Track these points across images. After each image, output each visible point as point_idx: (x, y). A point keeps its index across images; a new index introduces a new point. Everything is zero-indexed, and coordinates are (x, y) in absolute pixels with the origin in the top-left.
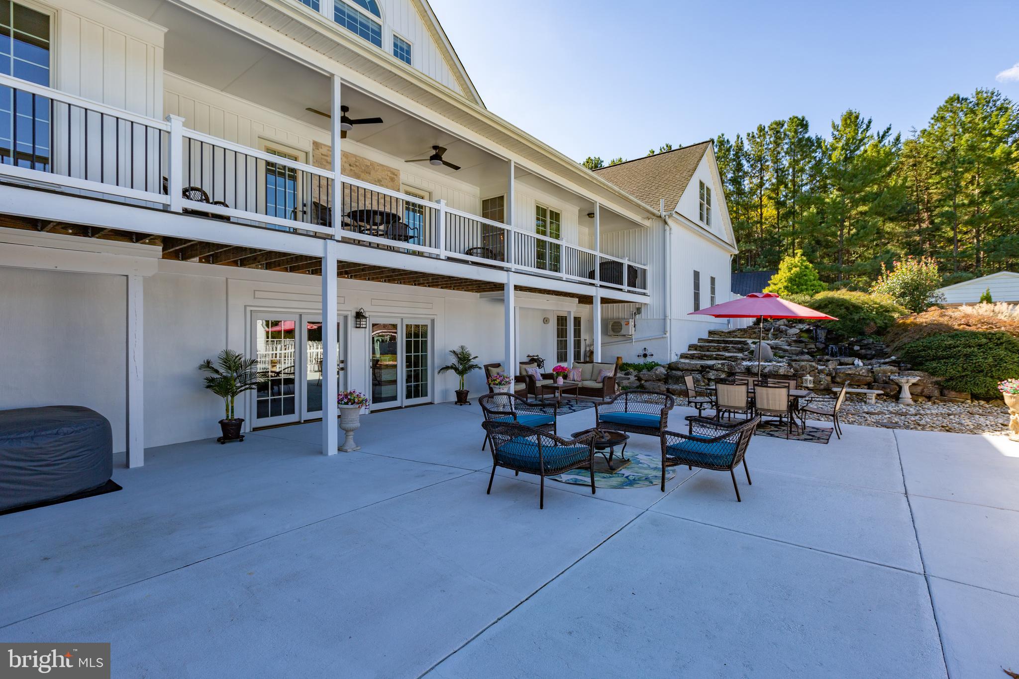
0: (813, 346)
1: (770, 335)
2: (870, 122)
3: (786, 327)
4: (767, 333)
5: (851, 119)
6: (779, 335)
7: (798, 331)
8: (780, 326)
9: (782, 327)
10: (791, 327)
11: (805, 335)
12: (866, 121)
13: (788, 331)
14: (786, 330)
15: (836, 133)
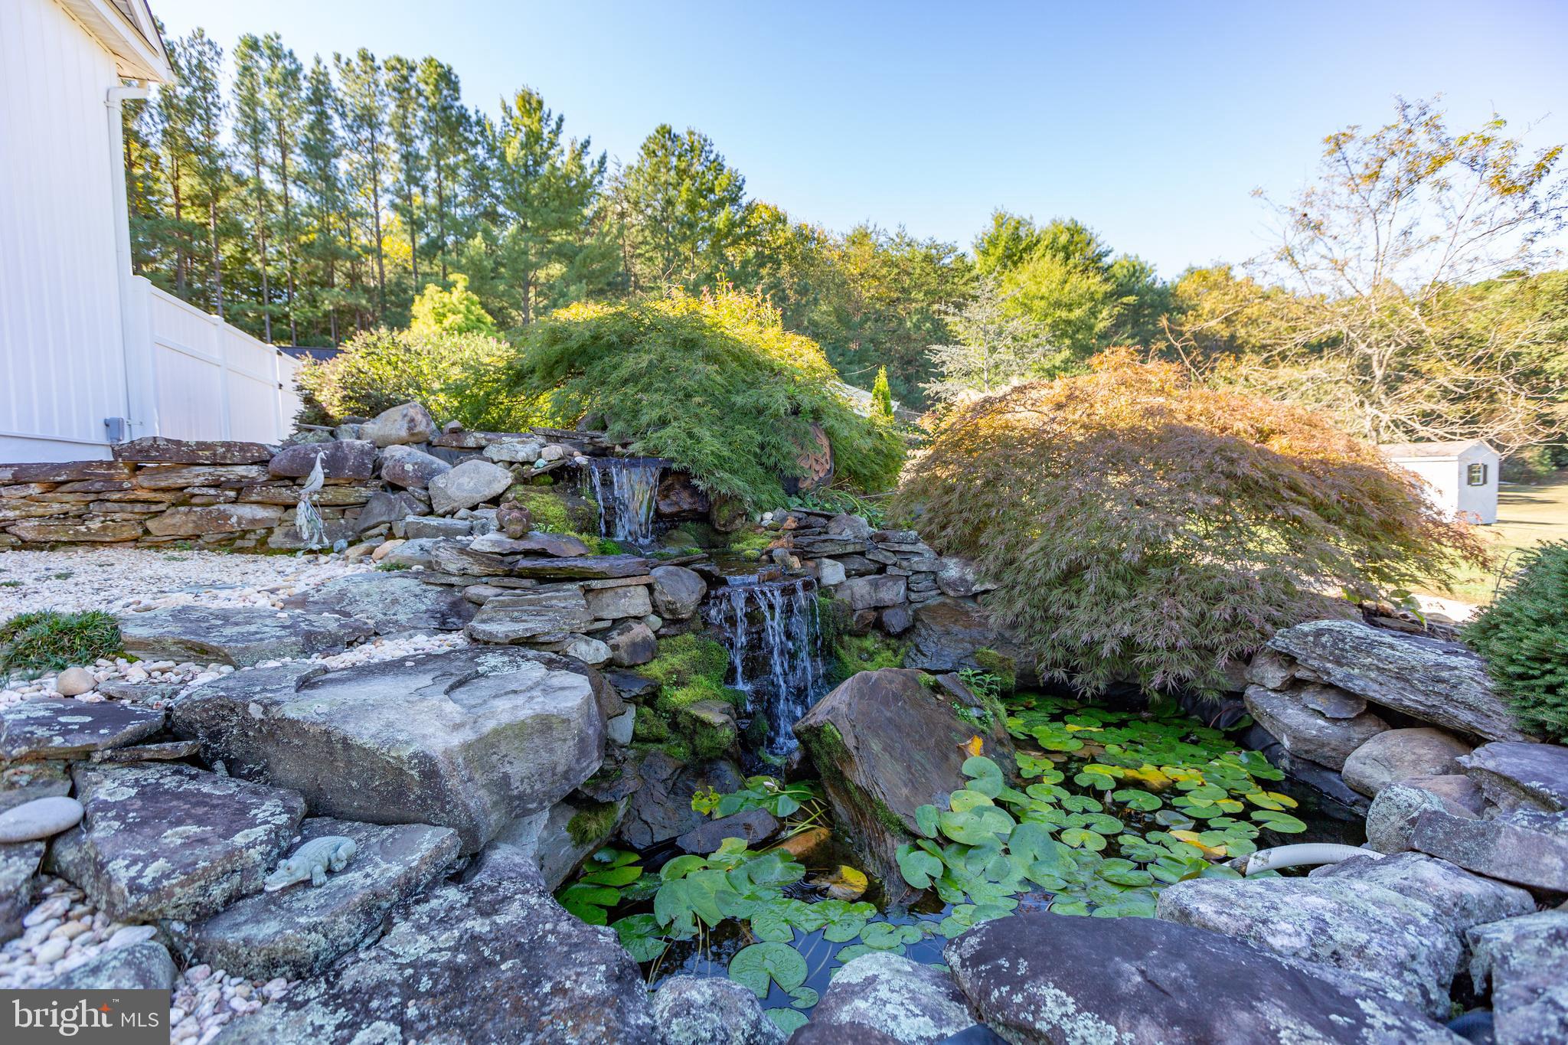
0: (636, 601)
1: (303, 515)
2: (561, 119)
3: (420, 455)
4: (286, 494)
5: (531, 104)
6: (377, 508)
7: (502, 479)
8: (380, 445)
9: (396, 451)
10: (458, 453)
11: (549, 504)
12: (555, 117)
13: (439, 481)
14: (425, 476)
15: (508, 120)
